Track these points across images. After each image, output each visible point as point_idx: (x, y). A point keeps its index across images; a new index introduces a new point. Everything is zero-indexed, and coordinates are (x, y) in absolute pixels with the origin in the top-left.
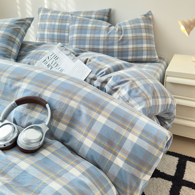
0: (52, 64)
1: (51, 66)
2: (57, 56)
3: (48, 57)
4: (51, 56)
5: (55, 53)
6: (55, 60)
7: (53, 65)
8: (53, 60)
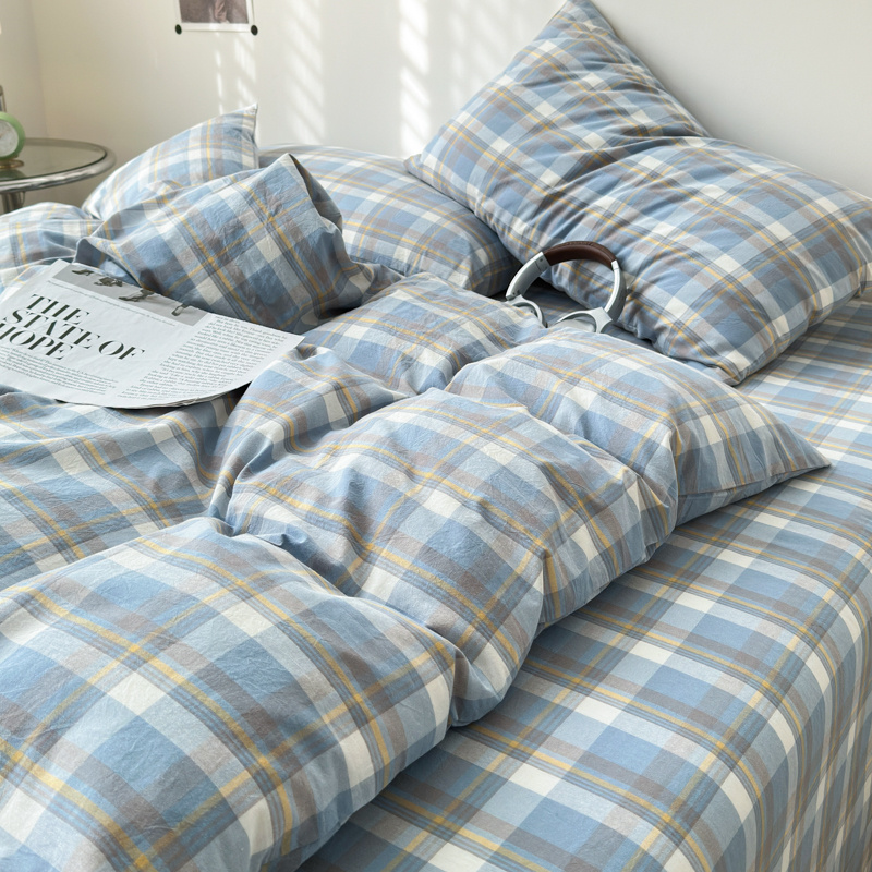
0: (49, 333)
1: (47, 341)
2: (67, 307)
3: (15, 314)
4: (30, 308)
5: (47, 297)
6: (66, 319)
7: (61, 337)
8: (53, 319)
